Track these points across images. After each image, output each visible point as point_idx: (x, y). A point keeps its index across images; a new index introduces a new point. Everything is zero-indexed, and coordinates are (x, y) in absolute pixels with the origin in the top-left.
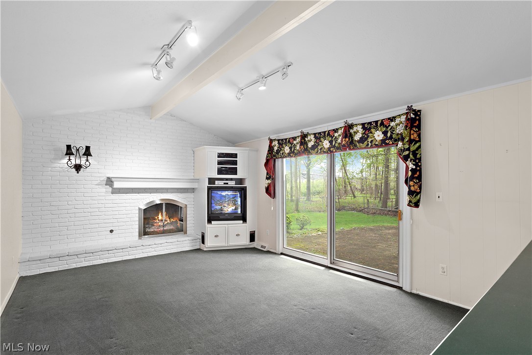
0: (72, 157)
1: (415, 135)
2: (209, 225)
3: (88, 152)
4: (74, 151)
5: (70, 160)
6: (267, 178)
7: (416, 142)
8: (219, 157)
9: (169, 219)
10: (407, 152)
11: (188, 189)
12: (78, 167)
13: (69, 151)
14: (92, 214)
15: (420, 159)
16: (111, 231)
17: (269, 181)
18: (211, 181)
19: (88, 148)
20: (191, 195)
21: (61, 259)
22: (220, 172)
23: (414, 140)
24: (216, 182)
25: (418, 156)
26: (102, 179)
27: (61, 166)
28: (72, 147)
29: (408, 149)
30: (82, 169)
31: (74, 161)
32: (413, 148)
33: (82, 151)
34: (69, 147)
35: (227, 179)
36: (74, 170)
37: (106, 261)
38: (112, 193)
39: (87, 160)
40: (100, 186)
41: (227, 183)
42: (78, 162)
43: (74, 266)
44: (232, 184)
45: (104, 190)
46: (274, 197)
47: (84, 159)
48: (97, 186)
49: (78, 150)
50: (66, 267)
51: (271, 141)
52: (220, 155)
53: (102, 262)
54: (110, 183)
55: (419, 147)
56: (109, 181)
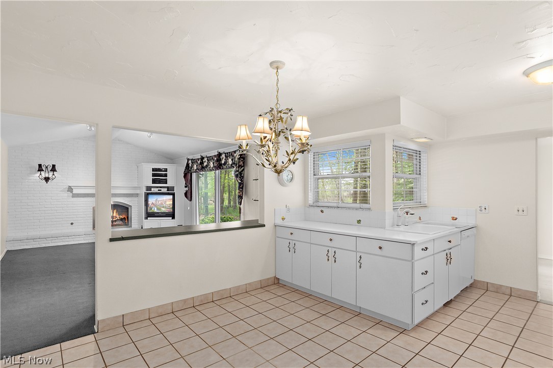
0: (42, 173)
1: (242, 163)
2: (146, 220)
3: (54, 169)
4: (44, 168)
5: (41, 174)
6: (186, 187)
7: (242, 167)
8: (153, 171)
9: (119, 216)
10: (237, 173)
11: (132, 194)
12: (47, 179)
13: (40, 168)
14: (58, 211)
15: (243, 177)
16: (72, 224)
17: (187, 189)
18: (149, 188)
19: (54, 166)
20: (136, 199)
21: (34, 240)
22: (154, 181)
23: (241, 165)
24: (152, 189)
25: (242, 175)
26: (65, 187)
27: (35, 178)
28: (42, 165)
29: (238, 171)
30: (50, 181)
31: (44, 175)
32: (240, 171)
33: (50, 168)
34: (40, 166)
35: (161, 187)
36: (44, 181)
37: (67, 243)
38: (73, 197)
39: (53, 174)
40: (64, 192)
41: (161, 190)
42: (47, 175)
43: (44, 245)
44: (165, 190)
45: (66, 195)
46: (191, 200)
47: (51, 173)
48: (61, 192)
49: (47, 167)
50: (39, 246)
51: (188, 160)
52: (154, 170)
53: (64, 244)
54: (70, 190)
55: (243, 170)
56: (70, 189)
